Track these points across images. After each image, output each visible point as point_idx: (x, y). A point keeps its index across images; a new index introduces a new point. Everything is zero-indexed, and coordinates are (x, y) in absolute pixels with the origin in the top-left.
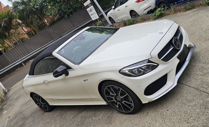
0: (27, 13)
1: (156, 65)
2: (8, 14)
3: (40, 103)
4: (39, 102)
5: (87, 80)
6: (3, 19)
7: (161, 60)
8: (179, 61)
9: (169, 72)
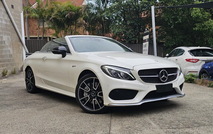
0: (94, 18)
1: (133, 78)
2: (78, 10)
3: (29, 80)
4: (29, 78)
5: (75, 66)
6: (70, 11)
7: (140, 77)
8: (156, 89)
9: (141, 91)
